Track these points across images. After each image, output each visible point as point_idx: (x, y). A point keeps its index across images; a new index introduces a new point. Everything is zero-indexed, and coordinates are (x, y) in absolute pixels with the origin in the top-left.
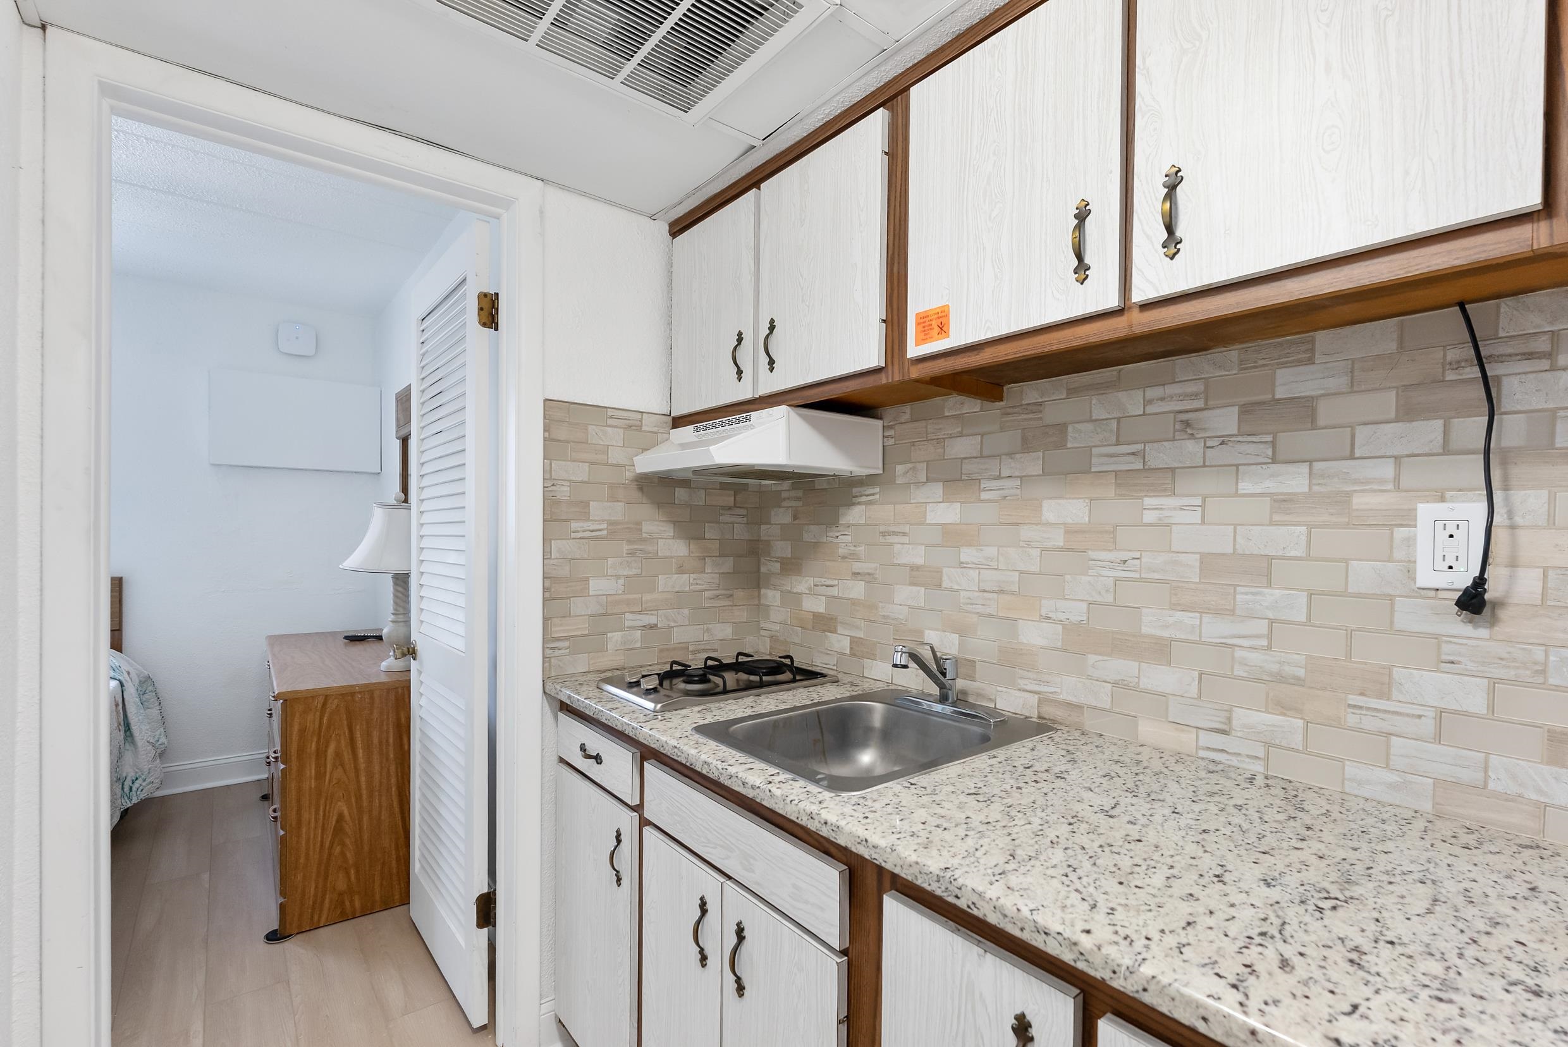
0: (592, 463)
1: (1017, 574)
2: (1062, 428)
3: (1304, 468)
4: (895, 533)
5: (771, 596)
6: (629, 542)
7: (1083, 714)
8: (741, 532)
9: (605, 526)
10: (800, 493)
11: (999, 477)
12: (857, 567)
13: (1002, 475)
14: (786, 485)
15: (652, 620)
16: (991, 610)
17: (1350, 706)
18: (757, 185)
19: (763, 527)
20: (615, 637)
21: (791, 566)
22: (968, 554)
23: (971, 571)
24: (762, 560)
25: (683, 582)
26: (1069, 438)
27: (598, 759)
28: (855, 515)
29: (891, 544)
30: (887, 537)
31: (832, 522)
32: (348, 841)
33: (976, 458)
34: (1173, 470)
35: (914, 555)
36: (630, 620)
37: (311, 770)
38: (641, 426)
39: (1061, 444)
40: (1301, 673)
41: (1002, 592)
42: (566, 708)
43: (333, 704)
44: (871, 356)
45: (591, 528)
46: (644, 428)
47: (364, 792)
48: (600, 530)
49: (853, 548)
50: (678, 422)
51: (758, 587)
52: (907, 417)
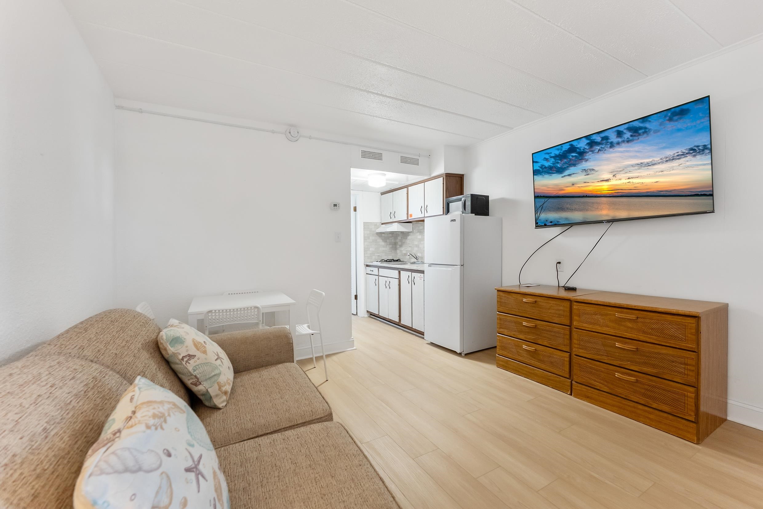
0: (370, 231)
5: (398, 251)
6: (375, 243)
8: (393, 241)
10: (402, 234)
12: (410, 245)
14: (400, 233)
15: (379, 255)
18: (393, 192)
19: (397, 240)
20: (374, 257)
21: (401, 246)
24: (397, 245)
25: (384, 248)
27: (373, 271)
28: (409, 237)
31: (407, 238)
35: (416, 243)
36: (376, 254)
38: (377, 225)
42: (367, 266)
44: (406, 218)
45: (370, 241)
48: (372, 241)
50: (382, 224)
51: (396, 250)
52: (415, 224)
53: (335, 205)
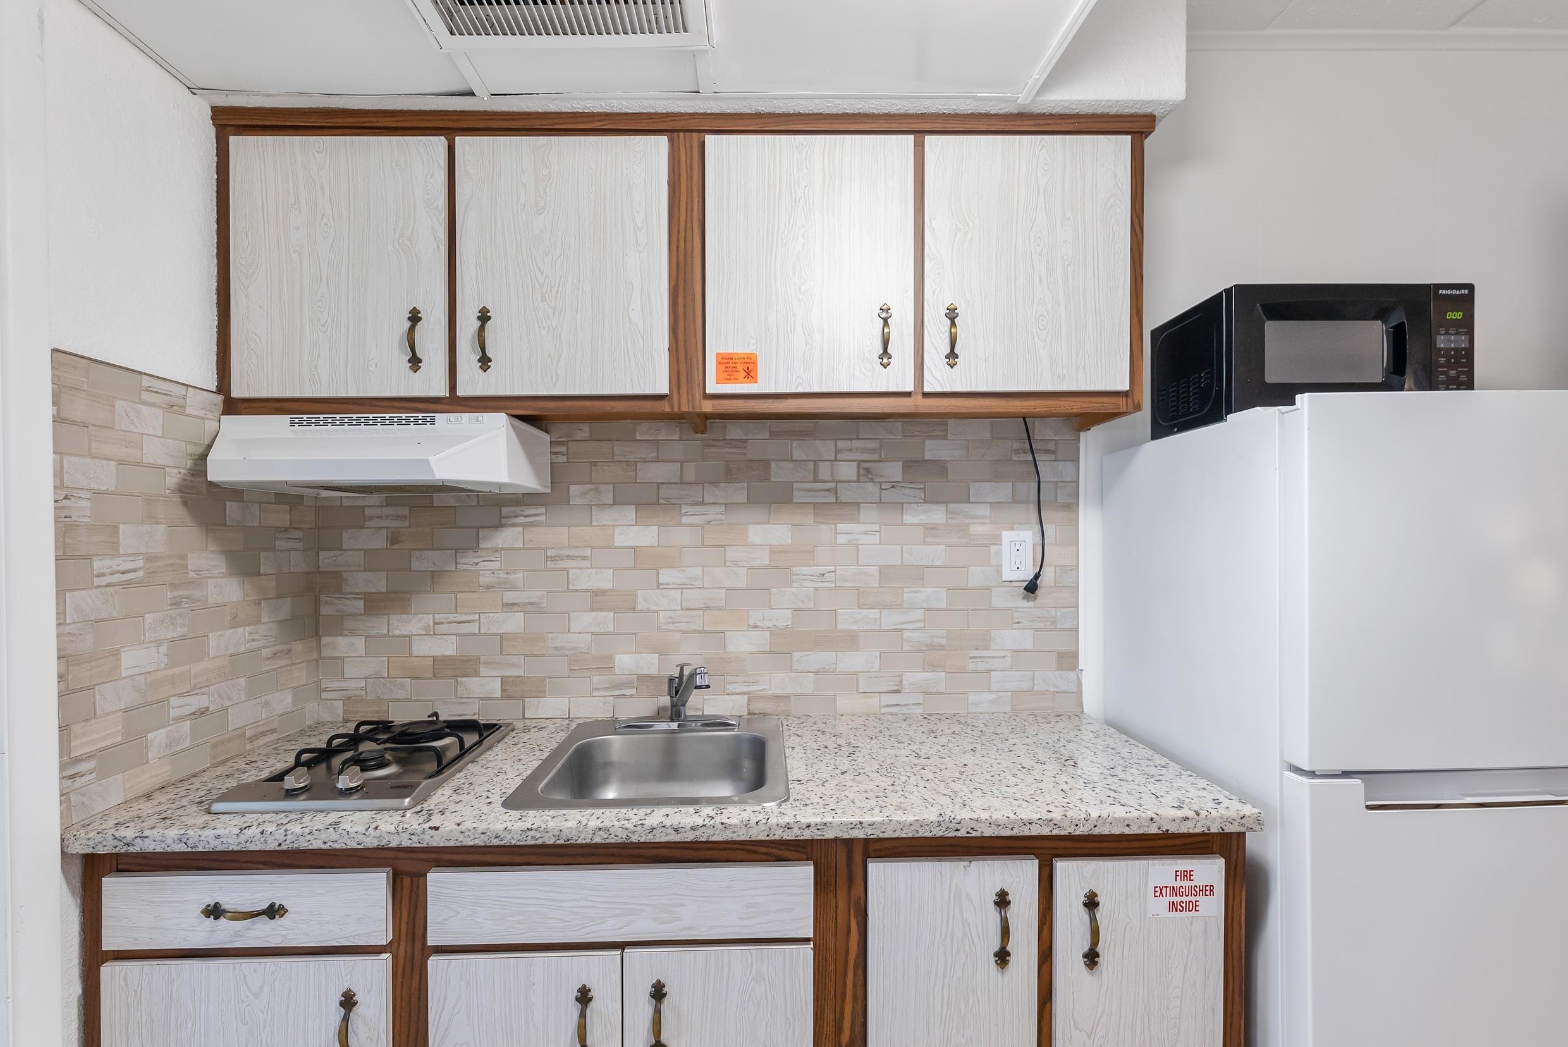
0: (121, 462)
1: (724, 590)
2: (766, 464)
3: (943, 507)
4: (569, 557)
5: (346, 645)
6: (173, 586)
7: (790, 702)
8: (297, 562)
9: (140, 564)
10: (403, 511)
11: (702, 503)
12: (509, 597)
13: (706, 502)
14: (375, 499)
15: (203, 702)
16: (698, 626)
17: (971, 658)
19: (331, 554)
20: (158, 737)
21: (387, 603)
22: (666, 576)
23: (673, 592)
24: (323, 598)
25: (237, 639)
26: (772, 473)
27: (273, 912)
28: (506, 538)
29: (567, 570)
30: (559, 562)
31: (467, 547)
33: (676, 483)
34: (858, 504)
35: (597, 579)
36: (177, 706)
38: (184, 407)
39: (765, 477)
40: (944, 641)
41: (708, 608)
45: (121, 568)
46: (188, 410)
48: (134, 570)
49: (503, 575)
50: (242, 406)
51: (317, 635)
52: (585, 434)
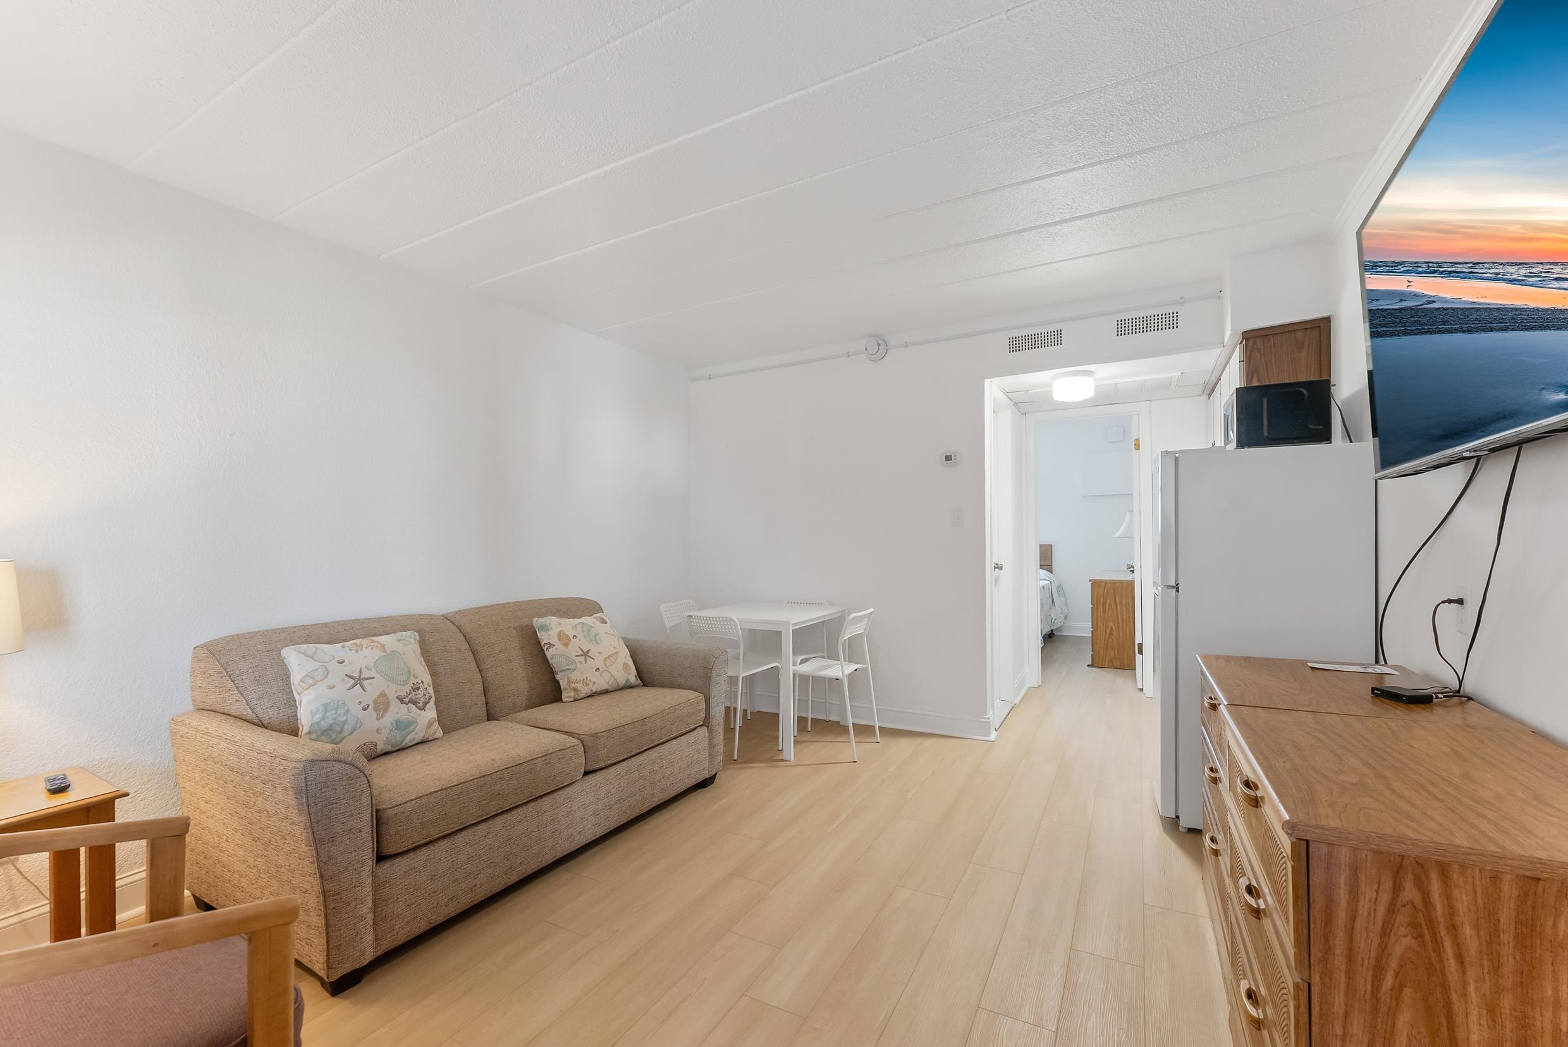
32: (1114, 639)
37: (1101, 609)
43: (1108, 586)
47: (1120, 622)
53: (948, 458)
